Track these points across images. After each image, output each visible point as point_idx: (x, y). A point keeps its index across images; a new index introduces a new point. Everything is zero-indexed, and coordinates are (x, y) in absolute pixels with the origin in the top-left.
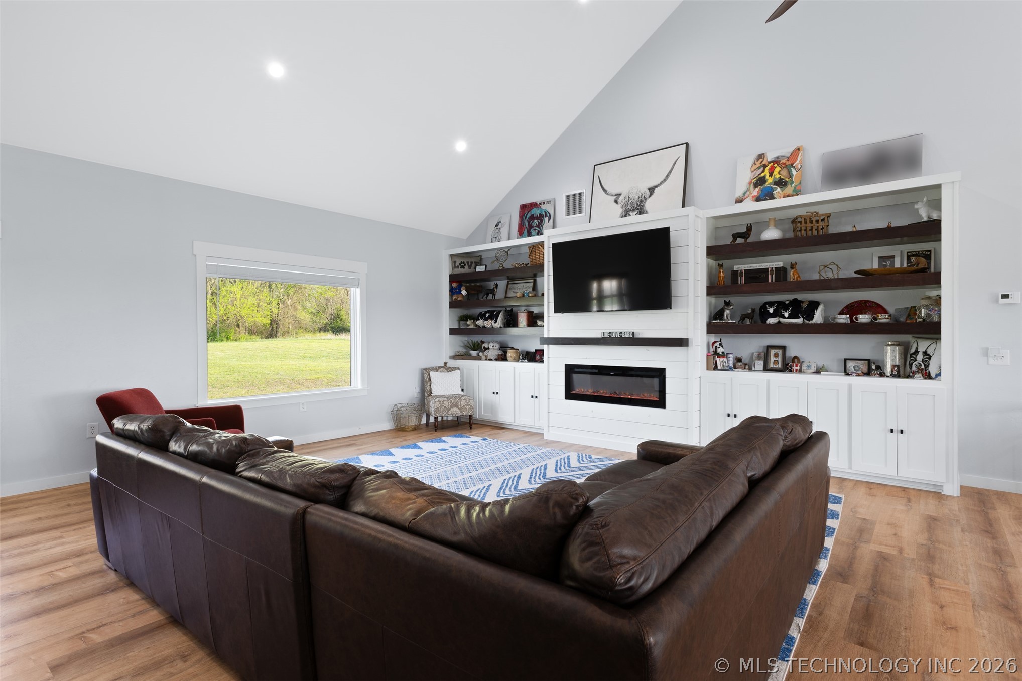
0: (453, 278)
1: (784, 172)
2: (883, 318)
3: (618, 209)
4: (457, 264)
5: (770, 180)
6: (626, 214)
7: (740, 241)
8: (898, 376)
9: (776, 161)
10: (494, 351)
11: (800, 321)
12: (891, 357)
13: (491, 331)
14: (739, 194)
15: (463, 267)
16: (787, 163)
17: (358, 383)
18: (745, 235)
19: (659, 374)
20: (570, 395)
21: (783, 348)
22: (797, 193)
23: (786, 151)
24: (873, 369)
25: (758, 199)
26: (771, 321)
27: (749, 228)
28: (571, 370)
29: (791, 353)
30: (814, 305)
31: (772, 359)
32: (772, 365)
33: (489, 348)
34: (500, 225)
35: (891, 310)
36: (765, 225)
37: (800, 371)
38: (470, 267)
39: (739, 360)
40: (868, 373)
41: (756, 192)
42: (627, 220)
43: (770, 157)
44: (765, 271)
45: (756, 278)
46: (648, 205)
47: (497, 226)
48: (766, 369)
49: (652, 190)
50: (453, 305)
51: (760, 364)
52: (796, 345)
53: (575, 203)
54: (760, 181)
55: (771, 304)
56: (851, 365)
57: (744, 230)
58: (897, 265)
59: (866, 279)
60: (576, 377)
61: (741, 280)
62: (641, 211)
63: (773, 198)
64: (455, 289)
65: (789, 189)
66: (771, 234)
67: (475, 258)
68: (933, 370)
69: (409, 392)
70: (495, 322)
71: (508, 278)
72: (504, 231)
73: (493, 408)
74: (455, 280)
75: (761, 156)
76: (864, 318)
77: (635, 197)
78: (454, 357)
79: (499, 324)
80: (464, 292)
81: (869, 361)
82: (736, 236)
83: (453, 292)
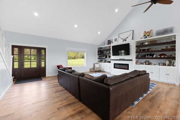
0: (98, 51)
1: (149, 34)
2: (166, 56)
3: (122, 41)
4: (99, 49)
5: (146, 35)
6: (123, 41)
7: (141, 45)
8: (169, 66)
9: (148, 32)
10: (104, 61)
11: (151, 57)
12: (167, 63)
13: (104, 58)
14: (141, 37)
16: (149, 32)
17: (85, 65)
18: (142, 44)
19: (128, 65)
20: (114, 68)
21: (149, 61)
22: (151, 37)
23: (150, 30)
24: (164, 64)
25: (144, 38)
26: (146, 57)
27: (143, 43)
28: (115, 64)
29: (150, 62)
30: (154, 54)
31: (147, 63)
32: (147, 64)
35: (168, 55)
37: (151, 65)
39: (141, 63)
40: (163, 65)
41: (144, 37)
42: (124, 42)
43: (147, 31)
44: (145, 49)
45: (144, 50)
48: (146, 64)
49: (127, 37)
50: (98, 55)
51: (145, 64)
52: (151, 61)
53: (116, 40)
55: (146, 54)
56: (160, 64)
57: (142, 43)
58: (169, 48)
59: (163, 50)
60: (115, 65)
61: (141, 51)
62: (126, 41)
63: (147, 38)
65: (150, 36)
66: (146, 44)
67: (101, 48)
68: (175, 65)
69: (92, 67)
71: (106, 51)
72: (105, 44)
73: (104, 69)
74: (99, 51)
75: (145, 31)
76: (162, 56)
77: (125, 39)
78: (98, 62)
79: (105, 57)
81: (164, 63)
82: (141, 44)
83: (98, 53)
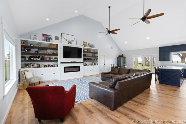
0: (22, 46)
4: (22, 42)
6: (69, 43)
9: (85, 43)
13: (37, 61)
15: (24, 44)
16: (86, 43)
19: (79, 67)
22: (87, 47)
23: (86, 42)
26: (86, 60)
29: (86, 64)
33: (34, 65)
34: (36, 36)
36: (85, 49)
38: (26, 44)
42: (69, 44)
43: (85, 42)
44: (86, 55)
46: (72, 43)
47: (35, 36)
49: (72, 41)
50: (22, 53)
53: (57, 38)
54: (84, 44)
55: (87, 58)
56: (90, 65)
62: (71, 44)
63: (85, 47)
64: (23, 49)
66: (86, 51)
68: (97, 64)
70: (39, 59)
71: (38, 49)
72: (37, 38)
77: (70, 41)
80: (26, 51)
81: (92, 64)
83: (22, 50)
